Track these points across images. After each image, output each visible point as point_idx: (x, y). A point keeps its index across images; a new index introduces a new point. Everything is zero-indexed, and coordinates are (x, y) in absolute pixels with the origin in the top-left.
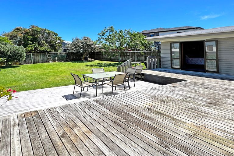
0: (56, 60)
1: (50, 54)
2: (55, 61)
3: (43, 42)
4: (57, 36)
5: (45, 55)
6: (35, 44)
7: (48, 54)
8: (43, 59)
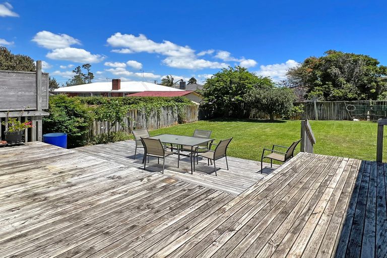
0: (368, 117)
1: (352, 103)
2: (363, 118)
3: (342, 79)
4: (378, 66)
5: (343, 104)
6: (327, 84)
7: (349, 103)
8: (338, 112)
